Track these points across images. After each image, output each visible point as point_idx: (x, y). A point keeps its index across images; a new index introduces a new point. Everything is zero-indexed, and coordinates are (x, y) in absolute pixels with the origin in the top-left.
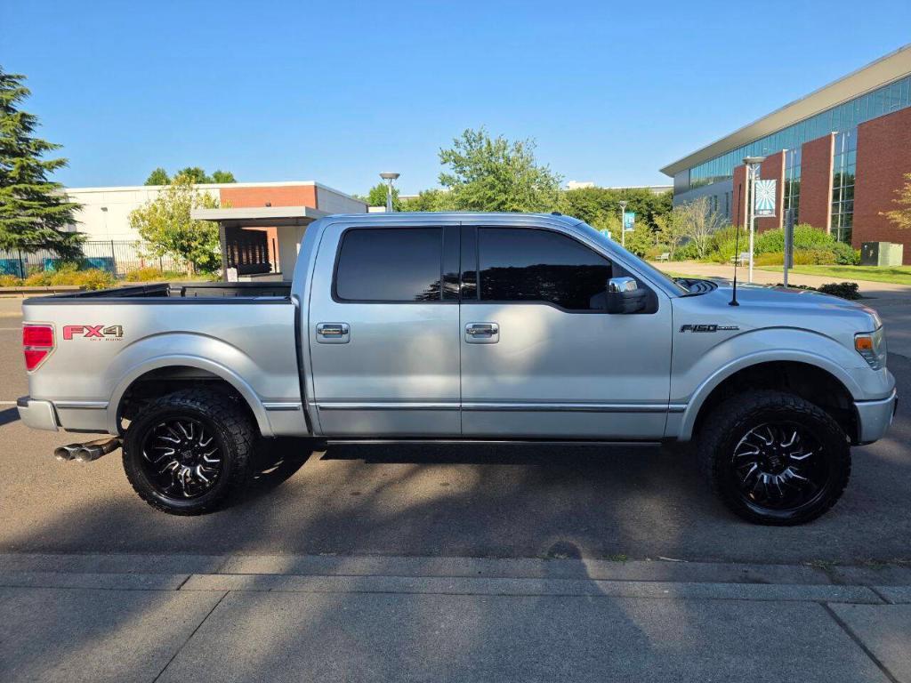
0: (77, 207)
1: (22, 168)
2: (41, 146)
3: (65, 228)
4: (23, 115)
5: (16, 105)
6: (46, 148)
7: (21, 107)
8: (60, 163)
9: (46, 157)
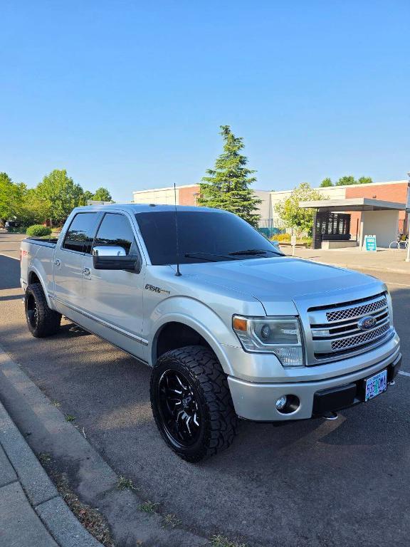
0: (259, 202)
1: (236, 183)
2: (247, 172)
3: (253, 212)
4: (241, 157)
5: (238, 152)
6: (250, 172)
7: (241, 153)
8: (254, 180)
9: (249, 177)
